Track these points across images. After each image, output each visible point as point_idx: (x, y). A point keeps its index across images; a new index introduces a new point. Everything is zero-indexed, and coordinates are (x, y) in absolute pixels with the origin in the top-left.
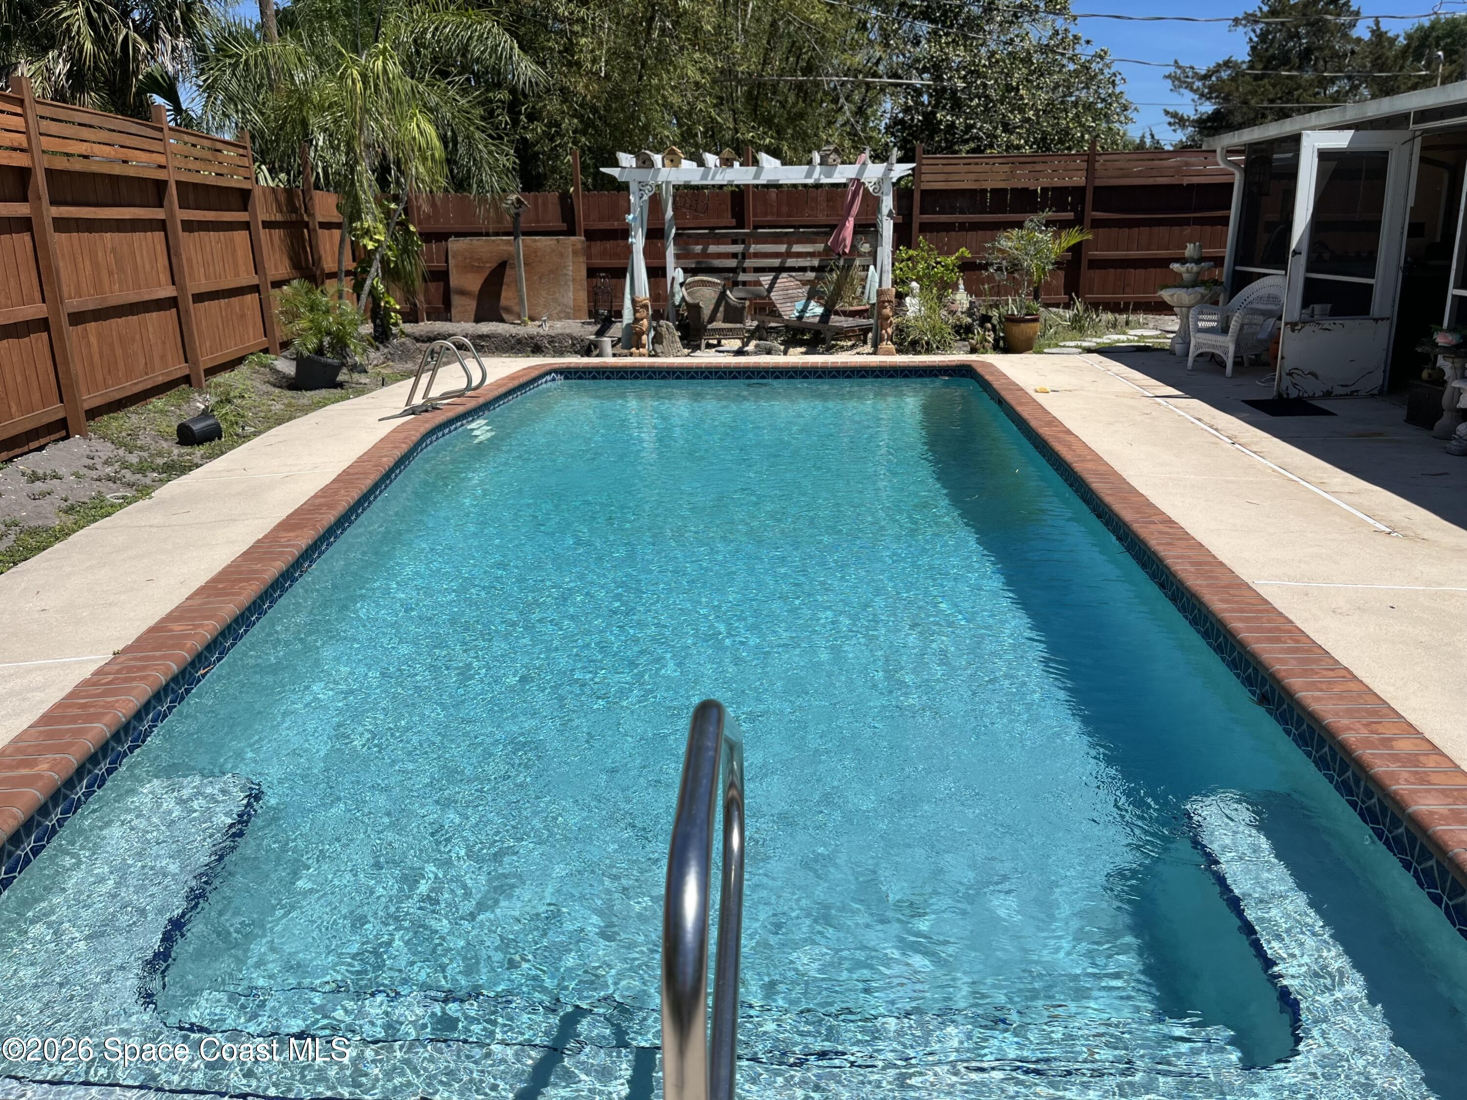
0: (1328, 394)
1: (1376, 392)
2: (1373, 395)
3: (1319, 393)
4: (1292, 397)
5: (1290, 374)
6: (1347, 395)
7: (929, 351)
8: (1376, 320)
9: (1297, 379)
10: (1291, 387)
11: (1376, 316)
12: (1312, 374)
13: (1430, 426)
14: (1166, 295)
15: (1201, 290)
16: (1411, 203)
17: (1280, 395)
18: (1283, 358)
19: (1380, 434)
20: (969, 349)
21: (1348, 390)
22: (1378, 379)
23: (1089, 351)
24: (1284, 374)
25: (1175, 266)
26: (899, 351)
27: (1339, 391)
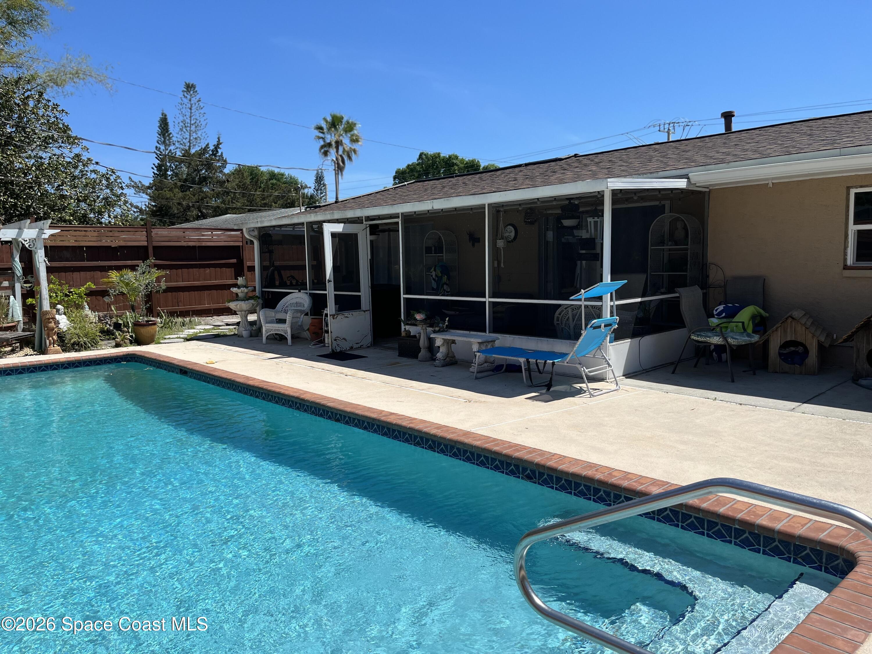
0: (352, 348)
1: (369, 345)
2: (368, 347)
3: (348, 348)
4: (338, 351)
5: (335, 340)
6: (359, 348)
7: (86, 349)
8: (364, 311)
9: (339, 342)
10: (337, 346)
11: (364, 309)
12: (344, 339)
13: (416, 357)
14: (232, 305)
15: (252, 301)
16: (369, 257)
17: (333, 350)
18: (331, 332)
19: (398, 363)
20: (114, 344)
21: (359, 345)
22: (369, 339)
23: (187, 340)
24: (333, 340)
25: (234, 290)
26: (64, 351)
27: (355, 346)
